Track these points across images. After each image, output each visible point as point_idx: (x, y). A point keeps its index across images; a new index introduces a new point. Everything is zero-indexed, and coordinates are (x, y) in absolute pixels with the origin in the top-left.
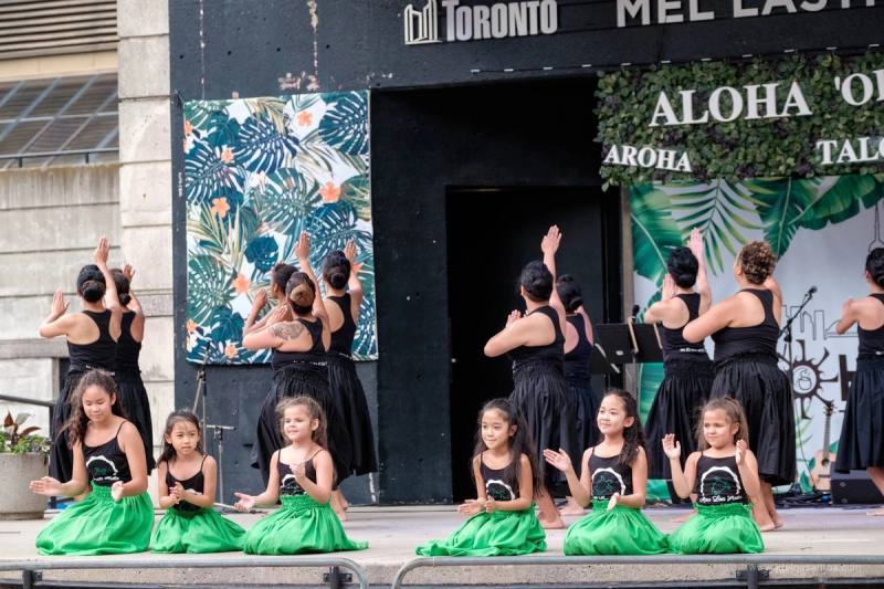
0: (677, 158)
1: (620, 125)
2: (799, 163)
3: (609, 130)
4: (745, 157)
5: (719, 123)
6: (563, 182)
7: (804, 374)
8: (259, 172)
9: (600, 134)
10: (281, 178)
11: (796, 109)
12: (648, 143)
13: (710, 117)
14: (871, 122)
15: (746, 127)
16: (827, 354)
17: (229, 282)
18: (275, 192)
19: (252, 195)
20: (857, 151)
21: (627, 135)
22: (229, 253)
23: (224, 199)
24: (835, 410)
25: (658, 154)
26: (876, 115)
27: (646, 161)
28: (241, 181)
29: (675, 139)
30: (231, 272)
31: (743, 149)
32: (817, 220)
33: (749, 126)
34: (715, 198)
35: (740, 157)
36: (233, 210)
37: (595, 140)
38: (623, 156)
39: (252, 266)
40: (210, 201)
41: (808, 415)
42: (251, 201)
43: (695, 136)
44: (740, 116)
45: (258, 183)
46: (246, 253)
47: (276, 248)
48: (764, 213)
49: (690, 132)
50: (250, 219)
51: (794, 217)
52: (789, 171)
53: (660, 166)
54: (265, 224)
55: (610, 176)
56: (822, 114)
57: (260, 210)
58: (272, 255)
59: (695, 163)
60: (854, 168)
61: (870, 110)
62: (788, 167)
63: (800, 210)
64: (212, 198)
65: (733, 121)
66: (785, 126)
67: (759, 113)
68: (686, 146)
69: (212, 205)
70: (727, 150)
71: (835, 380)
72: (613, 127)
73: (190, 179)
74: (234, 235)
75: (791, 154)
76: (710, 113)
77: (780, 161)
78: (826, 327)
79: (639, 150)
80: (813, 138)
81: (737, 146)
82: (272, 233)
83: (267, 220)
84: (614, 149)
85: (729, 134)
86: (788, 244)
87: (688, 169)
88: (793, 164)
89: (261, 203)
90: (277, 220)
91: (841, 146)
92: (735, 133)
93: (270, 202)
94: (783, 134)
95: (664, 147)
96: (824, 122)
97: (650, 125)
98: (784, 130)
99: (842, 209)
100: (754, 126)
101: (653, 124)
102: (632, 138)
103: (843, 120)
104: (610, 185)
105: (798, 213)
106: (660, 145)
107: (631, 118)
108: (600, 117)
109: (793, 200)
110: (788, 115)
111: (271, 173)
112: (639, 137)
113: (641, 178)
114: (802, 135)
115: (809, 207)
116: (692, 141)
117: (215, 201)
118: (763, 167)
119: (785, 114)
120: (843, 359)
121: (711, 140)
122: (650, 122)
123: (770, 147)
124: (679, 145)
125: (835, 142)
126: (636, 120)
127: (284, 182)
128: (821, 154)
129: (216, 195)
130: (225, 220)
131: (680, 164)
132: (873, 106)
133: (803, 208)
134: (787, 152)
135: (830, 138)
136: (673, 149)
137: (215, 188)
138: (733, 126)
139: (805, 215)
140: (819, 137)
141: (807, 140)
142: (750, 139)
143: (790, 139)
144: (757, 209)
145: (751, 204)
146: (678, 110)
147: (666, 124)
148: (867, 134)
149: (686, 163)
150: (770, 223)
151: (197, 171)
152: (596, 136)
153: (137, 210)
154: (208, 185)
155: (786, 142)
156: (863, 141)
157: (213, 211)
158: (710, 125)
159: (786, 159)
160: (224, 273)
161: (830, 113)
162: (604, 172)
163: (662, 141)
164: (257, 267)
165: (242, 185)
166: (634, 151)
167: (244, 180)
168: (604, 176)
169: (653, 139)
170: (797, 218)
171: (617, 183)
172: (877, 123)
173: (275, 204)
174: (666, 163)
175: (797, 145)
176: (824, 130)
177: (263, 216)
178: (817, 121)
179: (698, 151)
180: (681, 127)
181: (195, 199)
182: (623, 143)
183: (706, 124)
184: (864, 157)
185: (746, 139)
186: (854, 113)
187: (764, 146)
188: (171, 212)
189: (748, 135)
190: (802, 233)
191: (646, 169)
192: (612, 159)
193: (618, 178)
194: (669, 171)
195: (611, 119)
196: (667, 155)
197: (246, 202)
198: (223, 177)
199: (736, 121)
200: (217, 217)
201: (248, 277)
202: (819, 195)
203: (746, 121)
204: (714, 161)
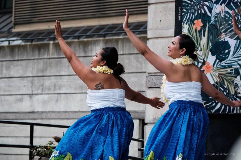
8: (221, 5)
10: (234, 8)
17: (201, 67)
18: (230, 16)
19: (216, 17)
22: (201, 50)
23: (200, 20)
28: (210, 10)
30: (202, 61)
36: (204, 26)
39: (214, 57)
40: (193, 22)
42: (215, 21)
45: (220, 10)
46: (211, 50)
47: (229, 47)
50: (214, 31)
54: (223, 34)
57: (220, 26)
58: (227, 51)
64: (194, 19)
69: (194, 24)
73: (185, 10)
74: (204, 40)
82: (227, 39)
83: (224, 32)
89: (221, 22)
90: (230, 32)
93: (227, 21)
111: (228, 6)
117: (196, 22)
127: (236, 10)
129: (196, 18)
130: (200, 31)
137: (196, 14)
151: (188, 6)
153: (156, 29)
154: (192, 13)
157: (194, 27)
160: (198, 62)
164: (217, 59)
165: (210, 12)
167: (212, 9)
173: (230, 22)
177: (222, 29)
181: (186, 22)
188: (174, 30)
197: (212, 22)
198: (200, 8)
200: (196, 30)
201: (211, 64)
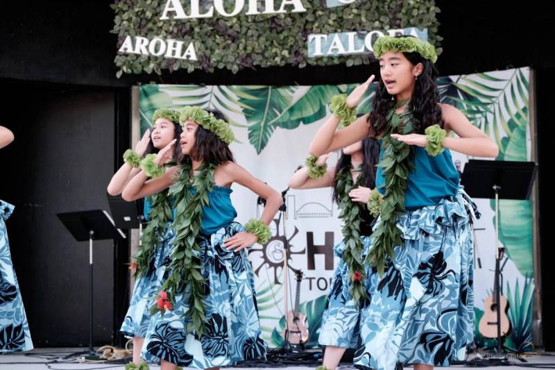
0: (184, 49)
1: (134, 18)
2: (293, 54)
3: (125, 22)
4: (245, 49)
5: (222, 18)
6: (85, 82)
7: (277, 247)
9: (116, 28)
11: (292, 7)
12: (158, 35)
13: (215, 12)
14: (358, 20)
15: (247, 21)
16: (297, 231)
20: (345, 45)
21: (139, 27)
24: (304, 277)
25: (167, 44)
26: (363, 12)
27: (156, 51)
29: (183, 31)
31: (243, 40)
32: (292, 122)
33: (250, 20)
34: (210, 101)
35: (241, 47)
37: (111, 32)
38: (135, 46)
41: (280, 281)
43: (201, 29)
44: (241, 12)
48: (249, 115)
49: (196, 25)
51: (272, 119)
52: (283, 63)
53: (169, 55)
55: (124, 64)
56: (314, 12)
59: (200, 53)
60: (342, 60)
61: (357, 8)
62: (283, 58)
63: (278, 113)
65: (235, 17)
66: (281, 22)
67: (258, 10)
68: (193, 38)
70: (230, 42)
71: (303, 252)
72: (127, 20)
75: (286, 47)
76: (214, 8)
77: (276, 53)
78: (297, 210)
79: (150, 41)
80: (306, 32)
81: (238, 38)
84: (128, 40)
85: (231, 27)
86: (267, 140)
87: (194, 57)
88: (287, 55)
91: (330, 41)
92: (237, 28)
94: (279, 29)
95: (173, 38)
96: (316, 18)
97: (161, 18)
98: (280, 26)
99: (312, 113)
100: (254, 21)
101: (164, 17)
102: (144, 30)
103: (334, 17)
104: (123, 72)
105: (276, 116)
106: (169, 36)
107: (143, 12)
108: (117, 11)
109: (273, 105)
110: (285, 11)
112: (151, 30)
113: (152, 65)
114: (295, 30)
115: (285, 110)
116: (198, 33)
118: (260, 58)
119: (282, 10)
120: (310, 236)
121: (215, 32)
122: (161, 16)
123: (267, 40)
124: (186, 37)
125: (325, 36)
126: (149, 14)
128: (314, 47)
131: (186, 53)
132: (360, 6)
133: (281, 112)
134: (282, 45)
135: (321, 33)
136: (182, 40)
138: (235, 20)
139: (281, 117)
140: (312, 31)
141: (300, 34)
142: (250, 33)
143: (285, 33)
144: (243, 111)
145: (238, 107)
146: (186, 5)
147: (175, 17)
148: (354, 30)
149: (192, 53)
150: (253, 123)
152: (113, 28)
155: (282, 36)
156: (351, 35)
158: (215, 19)
159: (281, 52)
161: (322, 11)
162: (118, 61)
163: (171, 33)
166: (146, 41)
168: (118, 64)
169: (163, 32)
170: (275, 120)
171: (130, 71)
172: (363, 19)
174: (174, 52)
175: (291, 39)
176: (316, 25)
178: (310, 18)
179: (203, 42)
180: (189, 20)
182: (136, 35)
183: (210, 19)
184: (352, 50)
185: (247, 32)
186: (342, 11)
187: (262, 39)
189: (249, 28)
190: (279, 131)
191: (156, 58)
192: (126, 49)
193: (131, 67)
194: (176, 60)
195: (126, 14)
196: (175, 45)
199: (238, 17)
202: (294, 102)
203: (247, 17)
204: (217, 51)
